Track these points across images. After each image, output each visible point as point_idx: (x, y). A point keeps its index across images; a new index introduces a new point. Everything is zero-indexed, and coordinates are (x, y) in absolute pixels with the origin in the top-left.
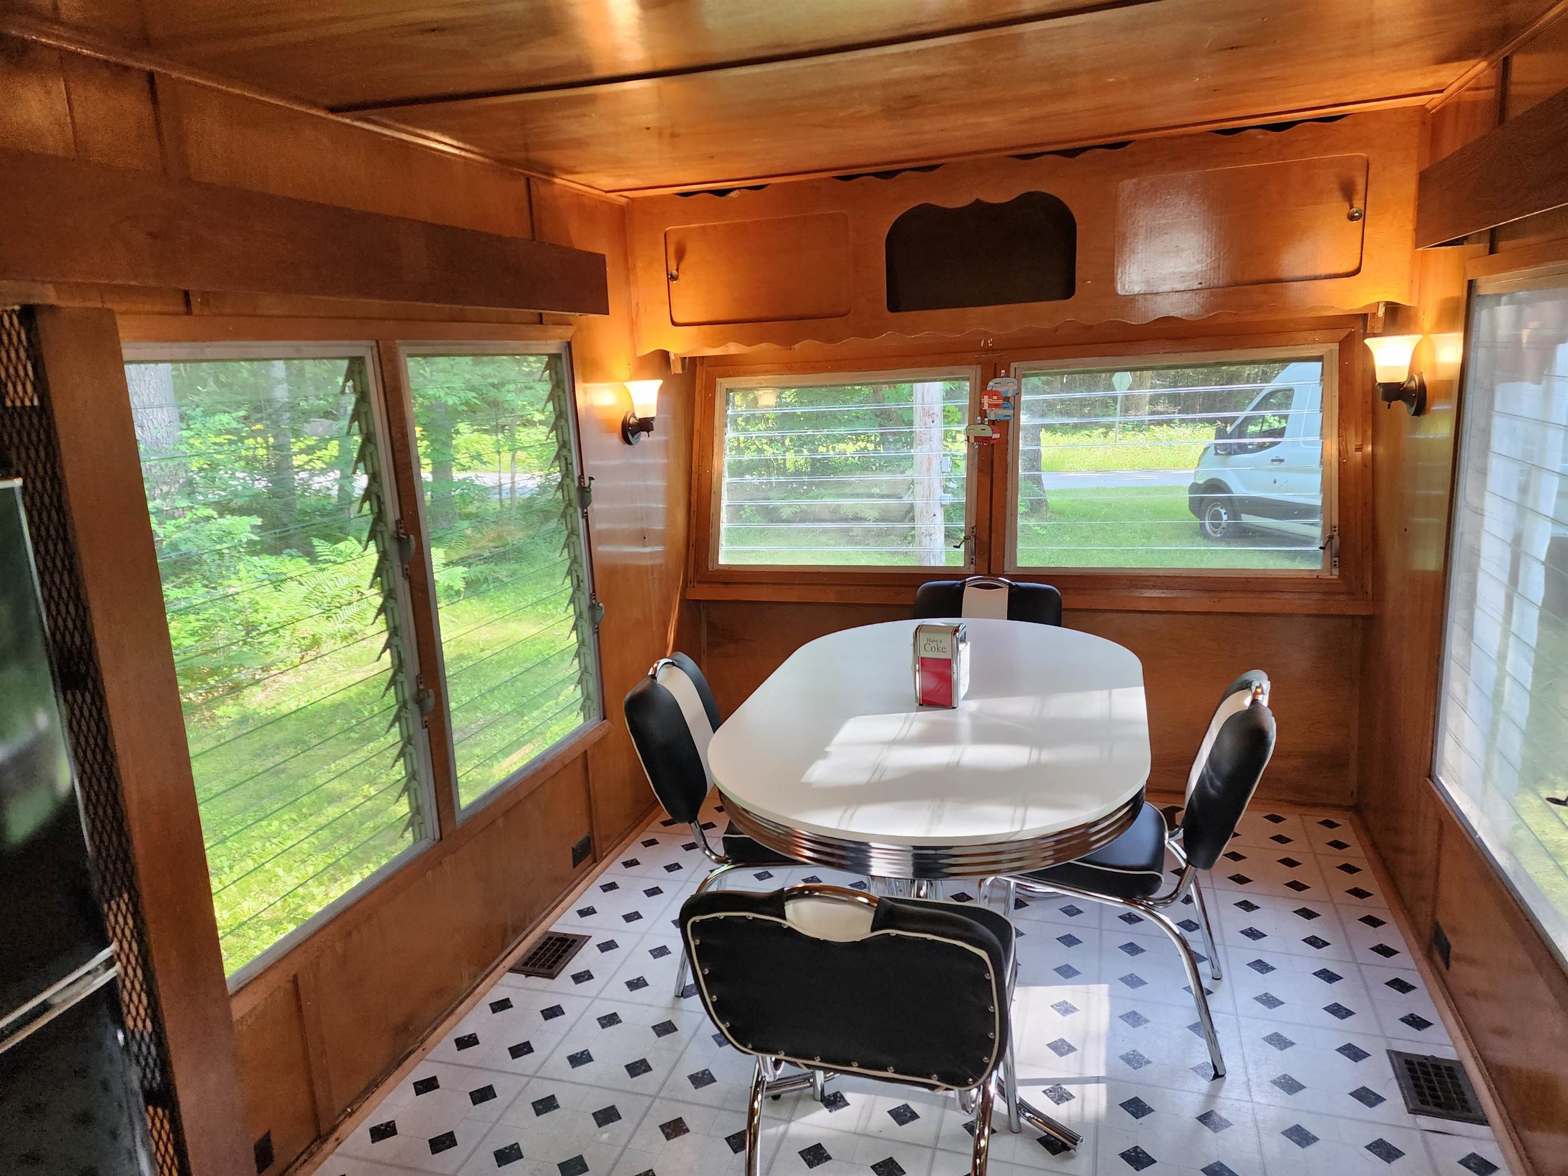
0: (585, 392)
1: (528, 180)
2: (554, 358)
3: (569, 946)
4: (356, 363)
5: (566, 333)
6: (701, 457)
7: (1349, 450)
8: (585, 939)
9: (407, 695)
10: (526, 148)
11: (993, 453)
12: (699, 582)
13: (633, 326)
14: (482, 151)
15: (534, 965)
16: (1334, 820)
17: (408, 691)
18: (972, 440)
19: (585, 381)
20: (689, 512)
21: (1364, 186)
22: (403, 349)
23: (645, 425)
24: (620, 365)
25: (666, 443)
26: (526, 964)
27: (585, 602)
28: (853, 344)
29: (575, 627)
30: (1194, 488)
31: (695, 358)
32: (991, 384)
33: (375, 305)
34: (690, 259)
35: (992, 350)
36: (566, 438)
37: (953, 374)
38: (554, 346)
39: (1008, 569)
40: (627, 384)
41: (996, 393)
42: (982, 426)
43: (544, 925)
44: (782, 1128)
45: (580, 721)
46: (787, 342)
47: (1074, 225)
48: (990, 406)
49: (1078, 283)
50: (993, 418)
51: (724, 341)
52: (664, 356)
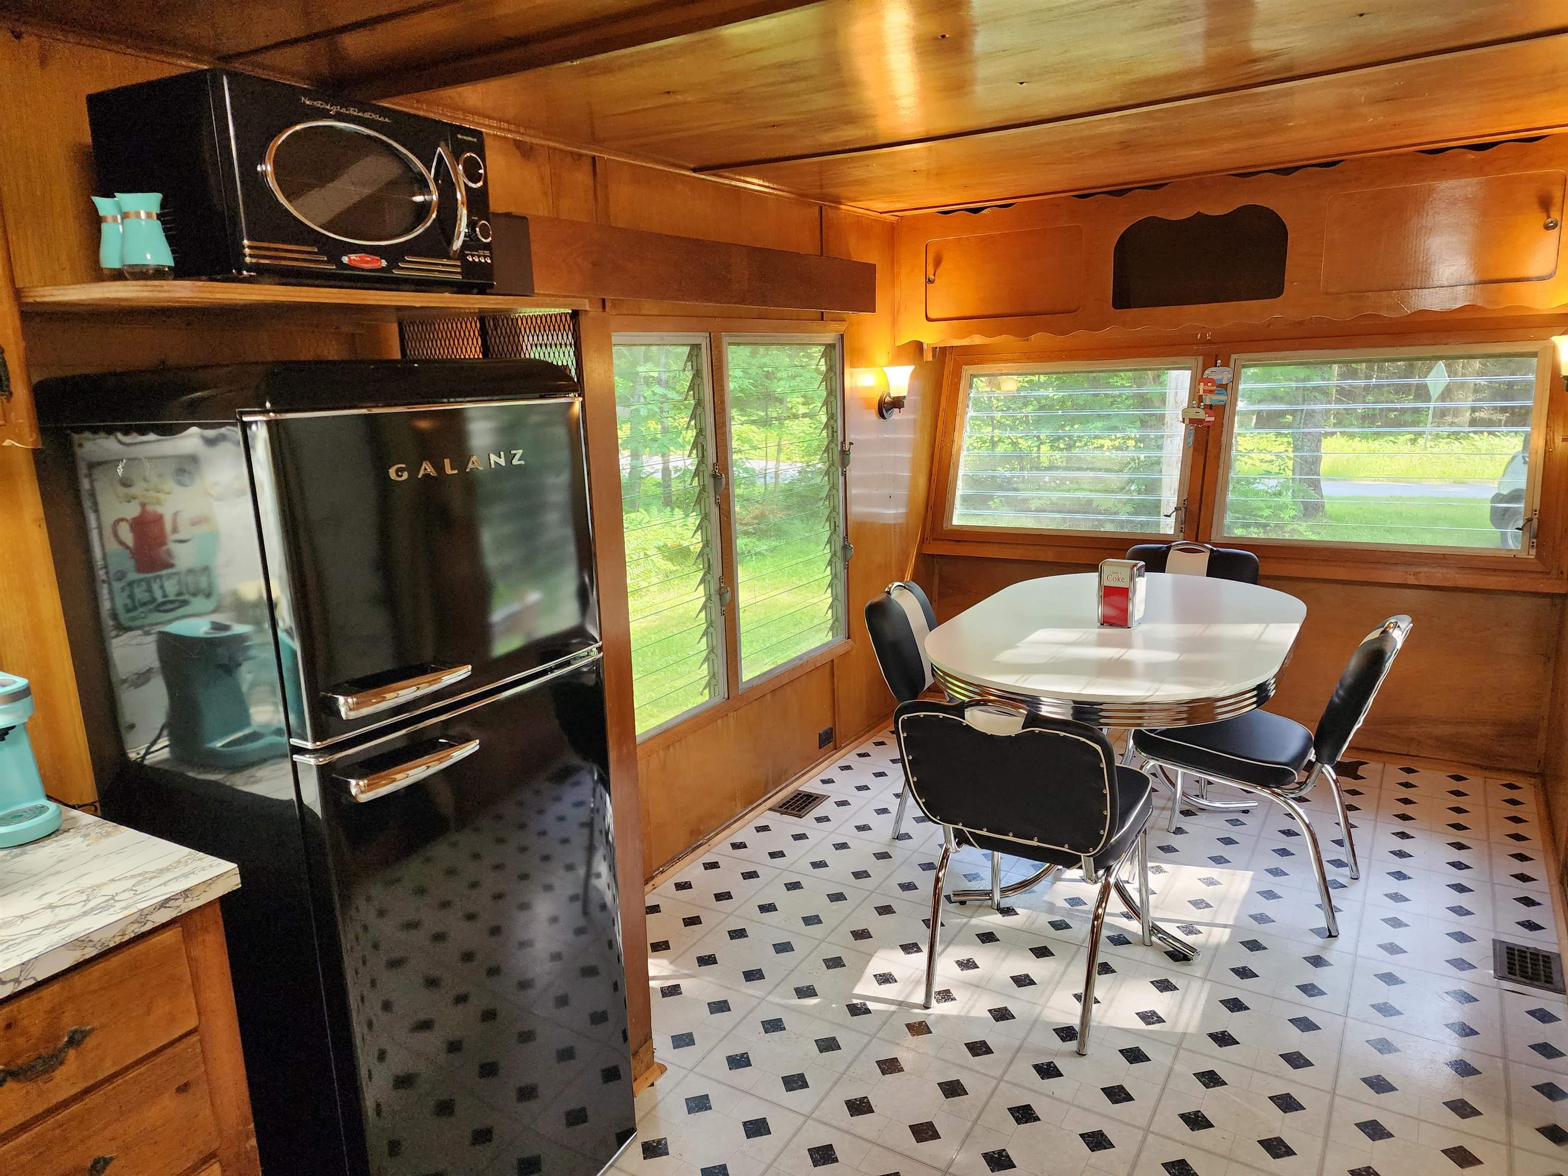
0: (851, 374)
1: (821, 208)
2: (830, 347)
3: (814, 800)
4: (695, 347)
5: (841, 327)
6: (944, 434)
7: (1556, 440)
8: (824, 798)
9: (712, 591)
10: (821, 186)
11: (1208, 434)
12: (934, 539)
13: (894, 322)
14: (789, 189)
15: (787, 808)
16: (1516, 784)
17: (714, 587)
18: (1187, 421)
19: (852, 367)
20: (930, 480)
21: (1561, 198)
22: (726, 339)
23: (897, 403)
24: (881, 350)
25: (915, 421)
26: (781, 807)
27: (839, 543)
28: (1081, 337)
29: (830, 563)
30: (1498, 498)
31: (945, 347)
32: (1207, 372)
33: (710, 307)
34: (944, 266)
35: (1210, 342)
36: (834, 411)
37: (1177, 364)
38: (830, 338)
39: (1215, 538)
40: (887, 369)
41: (1212, 381)
42: (1198, 410)
43: (795, 785)
44: (965, 920)
45: (830, 638)
46: (1024, 333)
47: (1286, 233)
48: (1204, 391)
49: (1286, 284)
50: (1208, 402)
51: (970, 333)
52: (919, 346)
